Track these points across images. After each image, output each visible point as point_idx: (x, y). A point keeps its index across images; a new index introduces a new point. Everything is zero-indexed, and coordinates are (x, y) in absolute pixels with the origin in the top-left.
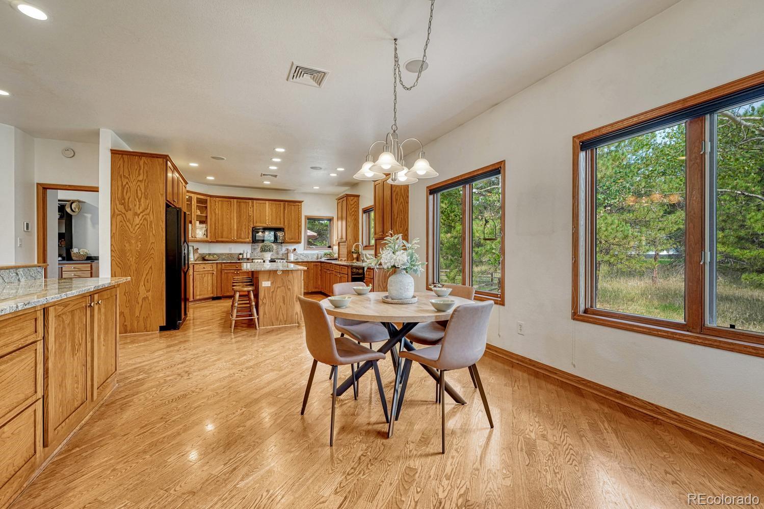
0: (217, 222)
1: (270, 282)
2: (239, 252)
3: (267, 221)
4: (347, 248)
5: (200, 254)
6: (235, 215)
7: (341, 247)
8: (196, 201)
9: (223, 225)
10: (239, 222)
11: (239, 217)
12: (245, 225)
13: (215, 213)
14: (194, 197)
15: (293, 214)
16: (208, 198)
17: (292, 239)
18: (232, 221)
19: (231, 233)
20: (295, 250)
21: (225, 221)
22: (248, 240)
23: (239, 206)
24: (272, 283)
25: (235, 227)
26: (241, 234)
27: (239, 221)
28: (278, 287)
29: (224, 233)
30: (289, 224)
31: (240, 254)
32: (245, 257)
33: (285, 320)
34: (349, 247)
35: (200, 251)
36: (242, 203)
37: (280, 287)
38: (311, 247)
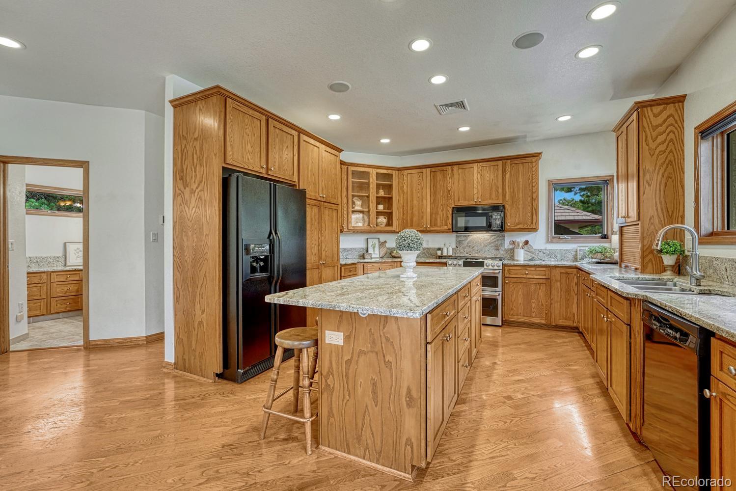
0: (405, 205)
1: (341, 335)
2: (437, 247)
3: (475, 197)
4: (643, 239)
5: (387, 249)
6: (428, 190)
7: (625, 236)
8: (375, 178)
9: (412, 208)
10: (434, 202)
11: (434, 193)
12: (442, 205)
13: (403, 191)
14: (373, 172)
15: (521, 180)
16: (394, 172)
17: (518, 224)
18: (424, 201)
19: (422, 218)
20: (527, 242)
21: (415, 202)
22: (446, 228)
23: (434, 178)
24: (347, 338)
25: (429, 210)
26: (436, 219)
27: (434, 200)
28: (361, 352)
29: (414, 219)
30: (513, 197)
31: (439, 249)
32: (445, 254)
33: (378, 449)
34: (647, 238)
35: (388, 245)
36: (438, 173)
37: (364, 353)
38: (562, 237)
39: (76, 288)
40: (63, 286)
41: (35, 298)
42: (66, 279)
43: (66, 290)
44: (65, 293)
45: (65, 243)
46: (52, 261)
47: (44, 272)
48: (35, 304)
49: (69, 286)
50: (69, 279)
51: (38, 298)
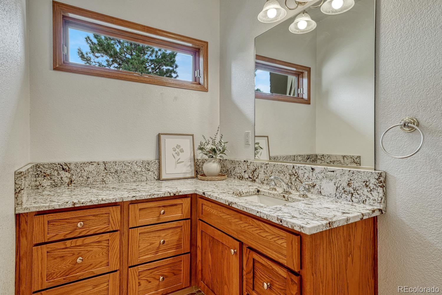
39: (176, 238)
40: (153, 235)
41: (97, 271)
42: (159, 219)
43: (157, 244)
44: (157, 252)
45: (159, 136)
46: (139, 170)
47: (115, 204)
48: (96, 286)
49: (163, 234)
50: (164, 218)
51: (105, 269)
